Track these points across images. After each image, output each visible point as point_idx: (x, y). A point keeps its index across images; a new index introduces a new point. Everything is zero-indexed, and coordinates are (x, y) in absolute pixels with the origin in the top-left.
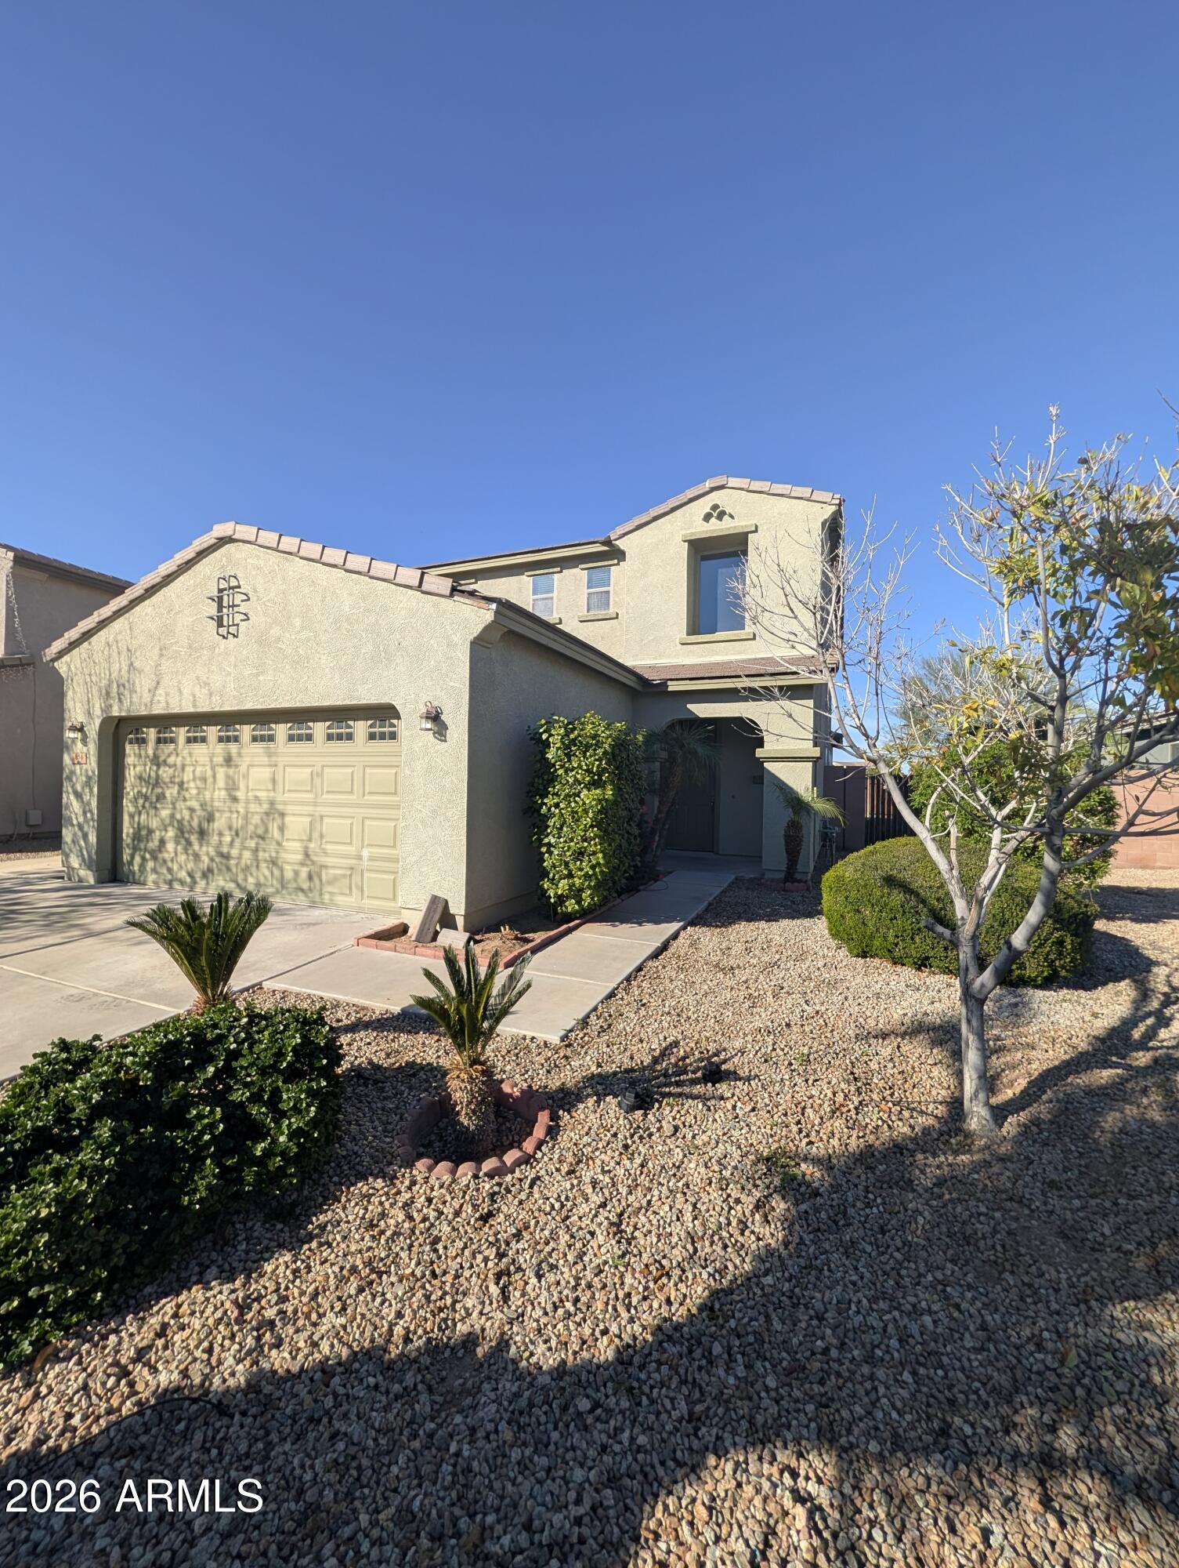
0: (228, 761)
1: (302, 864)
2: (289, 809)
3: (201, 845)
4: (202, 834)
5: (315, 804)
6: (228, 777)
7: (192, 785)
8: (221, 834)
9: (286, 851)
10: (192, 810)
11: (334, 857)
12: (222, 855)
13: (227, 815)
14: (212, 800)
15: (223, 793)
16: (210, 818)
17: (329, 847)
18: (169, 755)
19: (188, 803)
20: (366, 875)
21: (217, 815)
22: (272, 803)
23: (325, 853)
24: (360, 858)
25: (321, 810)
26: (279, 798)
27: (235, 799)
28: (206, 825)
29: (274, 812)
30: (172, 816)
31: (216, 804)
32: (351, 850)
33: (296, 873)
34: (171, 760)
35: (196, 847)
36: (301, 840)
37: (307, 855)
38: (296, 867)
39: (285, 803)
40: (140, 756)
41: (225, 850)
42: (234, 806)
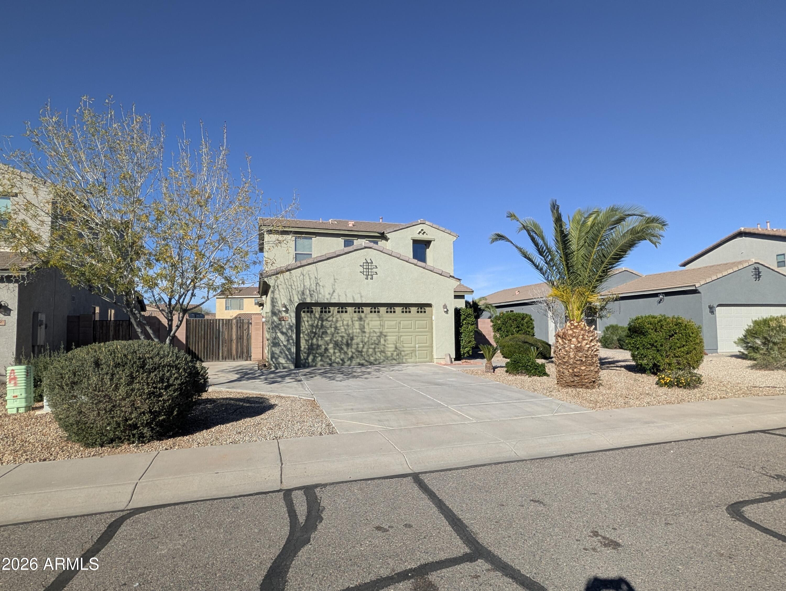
0: (360, 319)
1: (394, 351)
2: (389, 334)
3: (348, 349)
4: (348, 345)
5: (399, 332)
6: (360, 325)
7: (342, 328)
8: (358, 344)
9: (388, 348)
10: (342, 337)
11: (407, 348)
12: (359, 351)
13: (361, 337)
14: (353, 333)
15: (358, 330)
16: (352, 339)
17: (404, 345)
18: (329, 317)
19: (341, 334)
20: (417, 352)
21: (355, 338)
22: (381, 333)
23: (403, 347)
24: (415, 347)
25: (401, 334)
26: (384, 331)
27: (364, 332)
28: (349, 342)
29: (382, 335)
30: (331, 340)
31: (355, 334)
32: (412, 345)
33: (392, 354)
34: (330, 319)
35: (345, 349)
36: (394, 344)
37: (396, 348)
38: (392, 352)
39: (387, 332)
40: (311, 317)
41: (360, 350)
42: (364, 335)
